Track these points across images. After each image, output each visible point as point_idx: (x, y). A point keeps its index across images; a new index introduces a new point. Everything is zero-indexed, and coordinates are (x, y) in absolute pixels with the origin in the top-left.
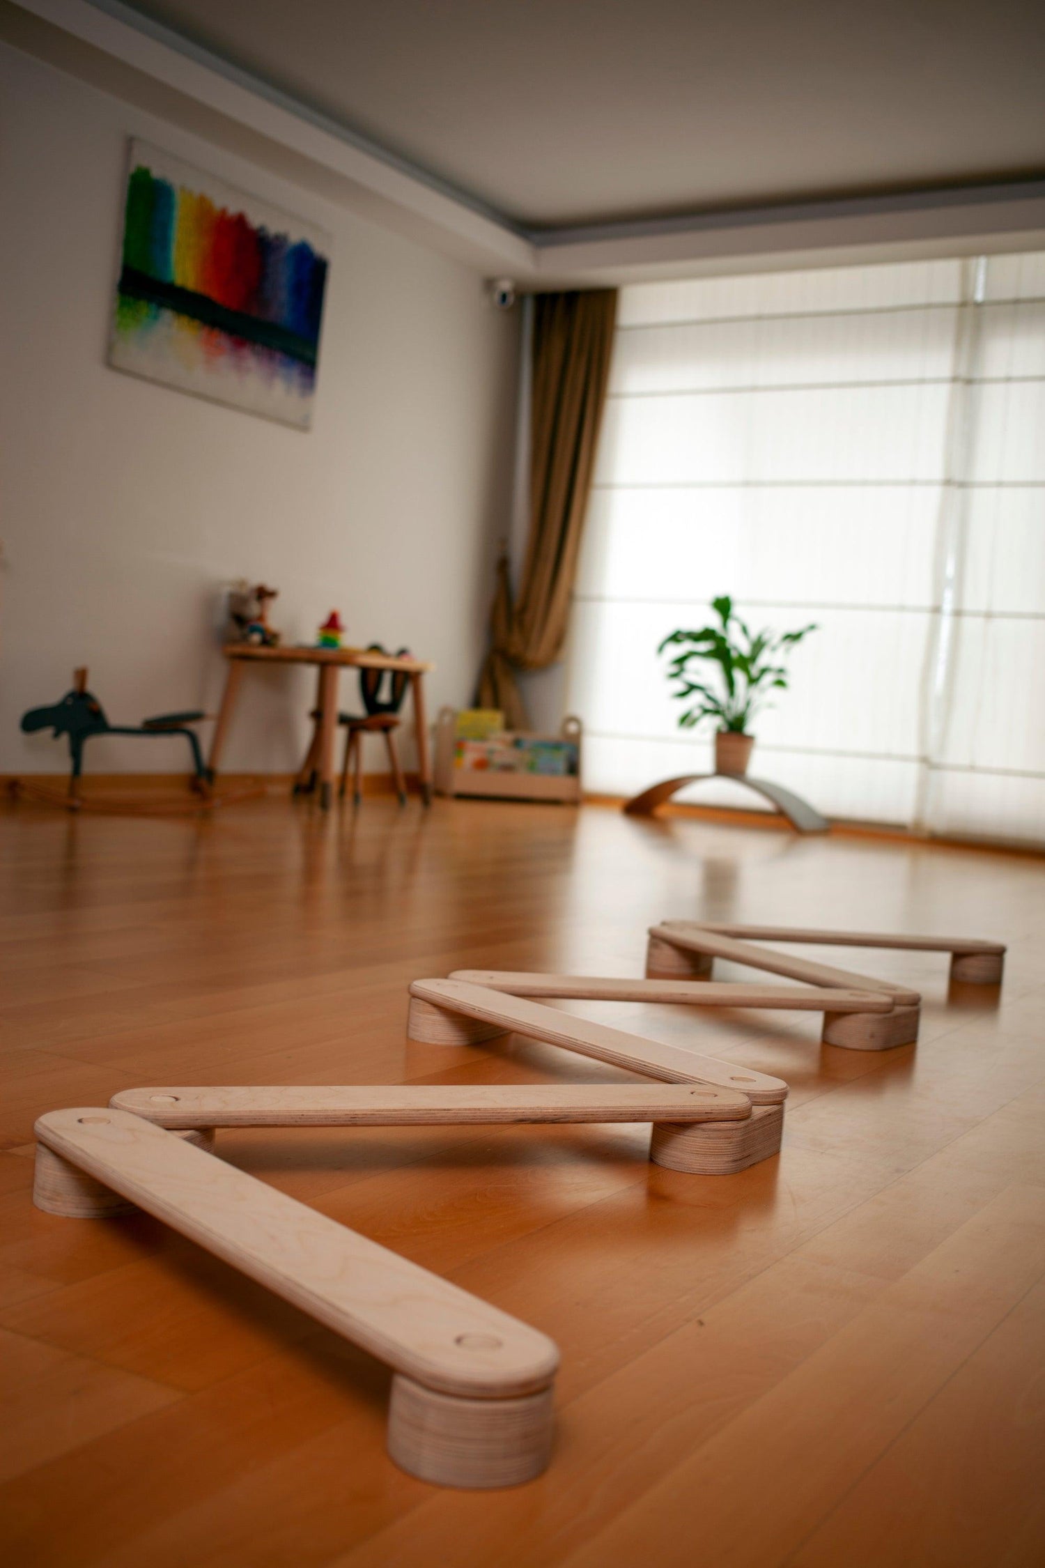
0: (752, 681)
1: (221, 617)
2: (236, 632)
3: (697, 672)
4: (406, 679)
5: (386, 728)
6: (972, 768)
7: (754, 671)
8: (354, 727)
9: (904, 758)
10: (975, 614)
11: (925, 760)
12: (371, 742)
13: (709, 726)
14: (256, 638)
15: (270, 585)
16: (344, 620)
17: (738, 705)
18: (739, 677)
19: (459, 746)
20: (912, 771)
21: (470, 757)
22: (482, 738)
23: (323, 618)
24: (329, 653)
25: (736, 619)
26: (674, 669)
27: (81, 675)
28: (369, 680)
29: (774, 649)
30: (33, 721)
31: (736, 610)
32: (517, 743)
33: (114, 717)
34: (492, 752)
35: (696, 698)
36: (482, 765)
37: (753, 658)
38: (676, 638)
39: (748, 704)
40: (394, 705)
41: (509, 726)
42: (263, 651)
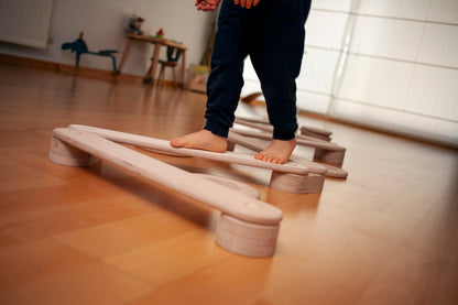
1: (127, 25)
2: (130, 30)
4: (181, 51)
5: (173, 66)
6: (346, 100)
8: (164, 64)
9: (326, 94)
10: (353, 54)
11: (332, 96)
12: (168, 70)
14: (136, 32)
15: (143, 18)
16: (164, 31)
19: (194, 76)
20: (328, 98)
21: (197, 79)
22: (202, 74)
23: (158, 30)
24: (158, 40)
27: (82, 34)
28: (170, 50)
30: (65, 46)
33: (90, 48)
34: (204, 79)
36: (200, 82)
40: (177, 59)
42: (138, 37)
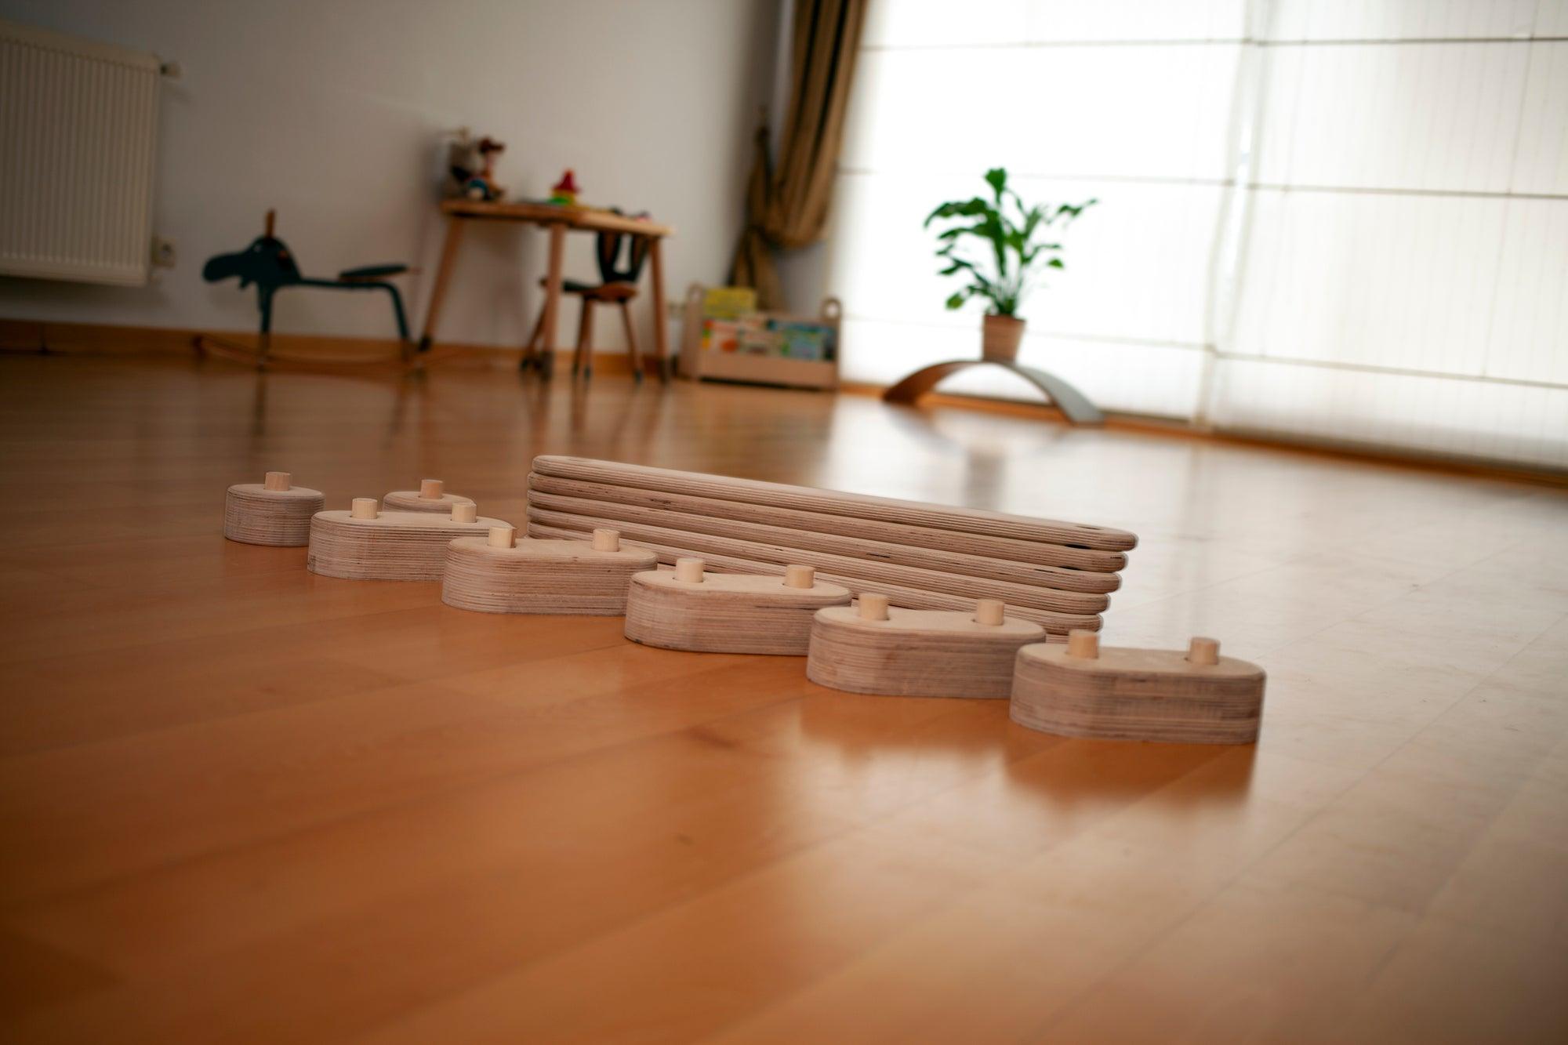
0: (1025, 260)
1: (441, 171)
2: (455, 186)
3: (966, 250)
4: (646, 245)
5: (622, 299)
6: (1263, 358)
7: (1028, 249)
8: (589, 296)
9: (1188, 346)
10: (1272, 187)
11: (1210, 348)
12: (606, 315)
13: (978, 306)
14: (477, 193)
15: (497, 138)
16: (579, 181)
17: (1008, 286)
18: (1012, 255)
19: (707, 326)
21: (718, 338)
22: (733, 317)
23: (557, 178)
25: (1011, 192)
26: (942, 245)
27: (271, 218)
28: (607, 242)
29: (1049, 222)
30: (217, 269)
31: (1010, 183)
32: (770, 325)
33: (307, 267)
34: (741, 333)
35: (964, 278)
36: (731, 346)
37: (1026, 235)
38: (945, 211)
39: (1020, 283)
40: (633, 275)
41: (762, 306)
42: (483, 208)
